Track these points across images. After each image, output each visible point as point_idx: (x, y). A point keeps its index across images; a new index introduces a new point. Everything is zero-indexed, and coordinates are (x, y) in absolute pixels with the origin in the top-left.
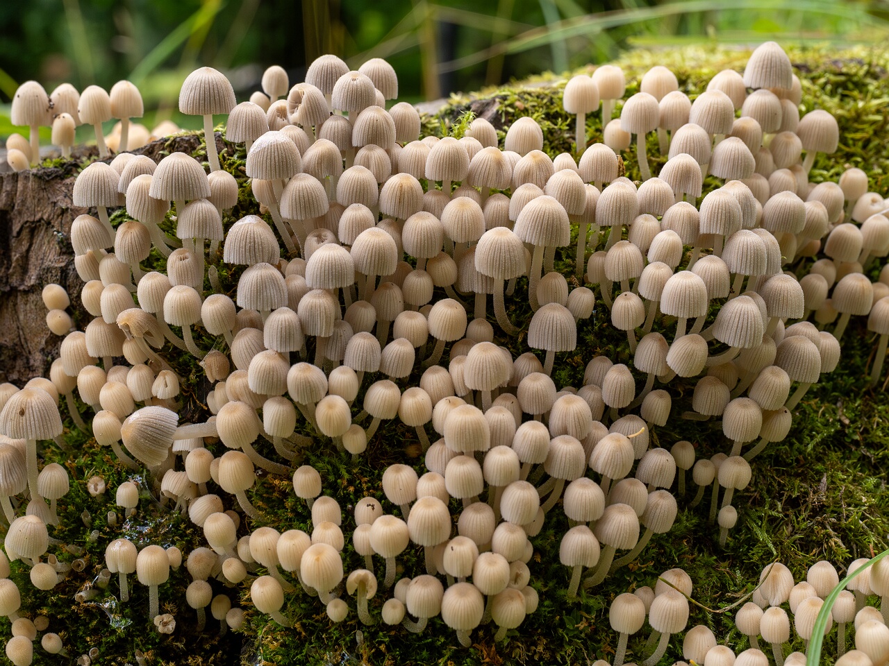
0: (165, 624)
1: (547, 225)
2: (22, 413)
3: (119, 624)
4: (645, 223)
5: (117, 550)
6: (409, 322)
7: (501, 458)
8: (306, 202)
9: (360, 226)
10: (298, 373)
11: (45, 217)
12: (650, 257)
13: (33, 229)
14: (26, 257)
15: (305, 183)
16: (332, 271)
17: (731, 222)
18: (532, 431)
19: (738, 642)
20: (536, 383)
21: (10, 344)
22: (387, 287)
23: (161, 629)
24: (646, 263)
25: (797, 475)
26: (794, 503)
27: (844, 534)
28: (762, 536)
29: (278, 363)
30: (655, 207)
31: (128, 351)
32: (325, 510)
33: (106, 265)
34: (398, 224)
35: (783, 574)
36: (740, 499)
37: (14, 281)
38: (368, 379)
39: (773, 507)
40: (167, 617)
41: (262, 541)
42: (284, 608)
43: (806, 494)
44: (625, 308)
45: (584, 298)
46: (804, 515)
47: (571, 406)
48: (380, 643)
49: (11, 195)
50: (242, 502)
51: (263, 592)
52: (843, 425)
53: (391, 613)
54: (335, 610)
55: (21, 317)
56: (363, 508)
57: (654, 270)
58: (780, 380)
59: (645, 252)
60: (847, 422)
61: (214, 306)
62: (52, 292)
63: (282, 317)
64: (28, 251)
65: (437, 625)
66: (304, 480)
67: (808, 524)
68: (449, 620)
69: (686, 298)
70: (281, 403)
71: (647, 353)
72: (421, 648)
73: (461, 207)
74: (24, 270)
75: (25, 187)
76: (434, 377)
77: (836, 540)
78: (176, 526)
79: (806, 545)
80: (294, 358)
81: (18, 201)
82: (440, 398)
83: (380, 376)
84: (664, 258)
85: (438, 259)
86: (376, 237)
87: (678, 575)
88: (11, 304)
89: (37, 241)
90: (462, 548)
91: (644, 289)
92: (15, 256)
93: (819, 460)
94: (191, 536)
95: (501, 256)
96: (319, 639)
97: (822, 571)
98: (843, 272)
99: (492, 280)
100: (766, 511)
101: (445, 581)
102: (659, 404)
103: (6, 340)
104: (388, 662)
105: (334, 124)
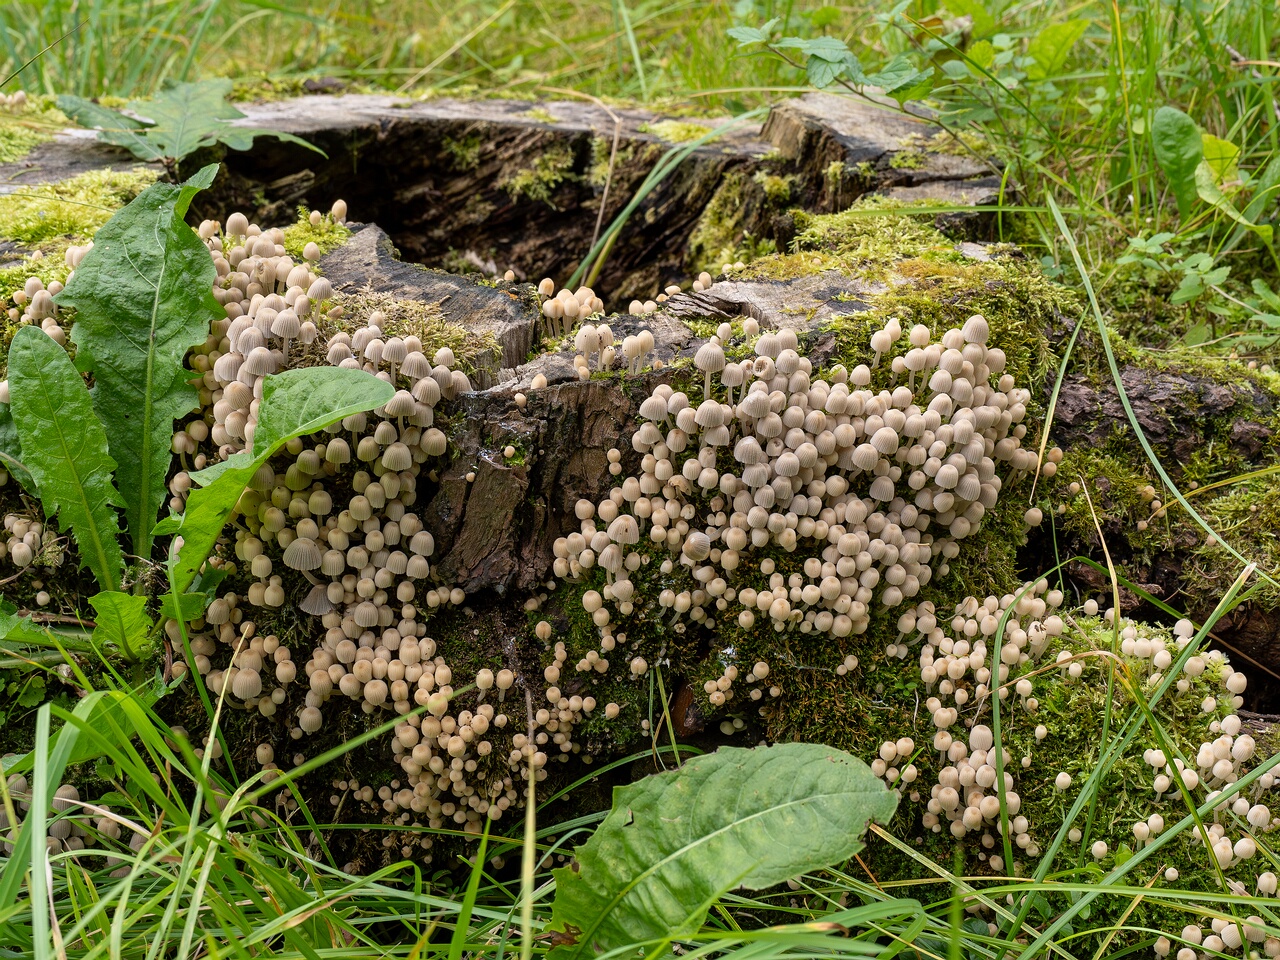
0: (680, 628)
1: (887, 442)
2: (626, 530)
3: (660, 629)
4: (929, 436)
5: (666, 596)
6: (819, 487)
7: (865, 558)
8: (773, 429)
9: (800, 442)
11: (606, 410)
12: (930, 454)
13: (597, 415)
14: (591, 429)
15: (773, 418)
18: (877, 544)
19: (955, 636)
20: (877, 517)
21: (578, 475)
23: (678, 631)
24: (928, 457)
27: (995, 575)
28: (959, 579)
30: (932, 427)
31: (667, 492)
32: (776, 580)
34: (816, 438)
35: (975, 603)
36: (952, 562)
37: (585, 442)
38: (802, 518)
39: (963, 562)
40: (681, 625)
41: (747, 596)
42: (753, 625)
43: (978, 556)
44: (917, 479)
45: (898, 472)
47: (891, 527)
48: (796, 640)
49: (586, 396)
50: (731, 574)
51: (745, 619)
52: (994, 515)
53: (805, 628)
54: (779, 627)
55: (585, 460)
56: (795, 580)
57: (933, 462)
58: (980, 508)
59: (928, 452)
61: (728, 481)
62: (615, 454)
64: (594, 427)
65: (828, 634)
66: (767, 566)
67: (979, 570)
68: (835, 632)
69: (947, 479)
70: (763, 531)
71: (923, 500)
72: (811, 640)
74: (590, 436)
76: (829, 515)
77: (991, 578)
80: (771, 511)
81: (590, 399)
82: (831, 525)
83: (807, 515)
84: (937, 455)
86: (808, 449)
87: (929, 604)
88: (580, 453)
89: (598, 421)
90: (845, 600)
91: (926, 469)
92: (586, 429)
95: (867, 458)
96: (767, 638)
97: (991, 601)
99: (860, 466)
100: (960, 565)
101: (835, 614)
102: (926, 522)
103: (576, 473)
104: (798, 649)
105: (780, 380)
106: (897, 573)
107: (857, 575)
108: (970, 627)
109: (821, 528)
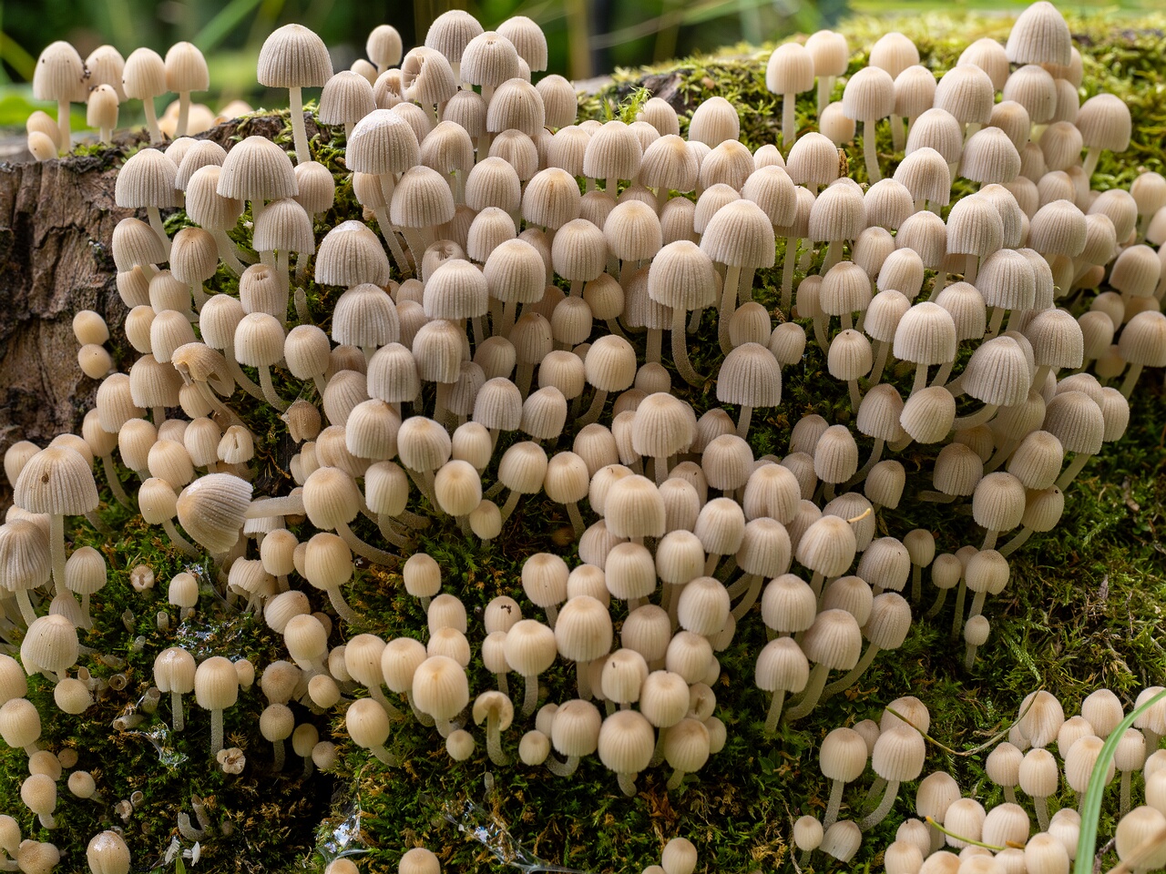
0: (232, 761)
1: (745, 239)
2: (46, 479)
3: (171, 760)
4: (874, 238)
5: (170, 663)
6: (560, 366)
7: (679, 547)
8: (424, 205)
9: (496, 238)
10: (413, 430)
11: (78, 222)
12: (881, 283)
13: (62, 237)
14: (51, 275)
15: (424, 178)
16: (459, 296)
17: (988, 238)
18: (721, 511)
19: (990, 795)
20: (728, 448)
21: (28, 390)
22: (531, 319)
23: (226, 768)
24: (875, 292)
25: (1069, 577)
26: (1064, 614)
27: (1130, 655)
28: (1022, 656)
29: (386, 417)
30: (889, 218)
31: (186, 399)
32: (445, 613)
33: (158, 286)
34: (546, 235)
35: (1051, 706)
36: (993, 607)
37: (36, 306)
38: (504, 441)
39: (1037, 618)
40: (234, 752)
41: (361, 653)
42: (389, 743)
43: (1080, 601)
44: (846, 352)
45: (792, 337)
46: (1078, 629)
47: (773, 479)
48: (516, 789)
49: (33, 192)
50: (336, 601)
51: (362, 720)
52: (1130, 511)
53: (531, 750)
54: (458, 745)
55: (45, 354)
56: (496, 611)
57: (887, 301)
58: (1049, 449)
59: (874, 277)
60: (1136, 507)
61: (300, 342)
62: (87, 321)
63: (393, 355)
64: (54, 266)
65: (592, 766)
66: (419, 573)
67: (1083, 641)
68: (609, 759)
69: (928, 338)
70: (389, 470)
71: (875, 411)
72: (569, 797)
73: (632, 214)
74: (49, 292)
75: (52, 182)
76: (592, 439)
77: (1119, 664)
78: (248, 632)
79: (1079, 669)
80: (406, 411)
81: (42, 200)
82: (600, 467)
83: (521, 436)
84: (899, 285)
85: (598, 282)
86: (518, 252)
87: (912, 705)
88: (31, 337)
89: (66, 254)
90: (627, 664)
91: (871, 325)
92: (37, 274)
93: (1098, 557)
94: (268, 646)
95: (682, 280)
96: (435, 782)
97: (1102, 703)
98: (1133, 310)
99: (671, 310)
100: (1027, 623)
101: (604, 709)
102: (889, 480)
103: (24, 385)
104: (525, 815)
105: (462, 102)
106: (786, 597)
107: (662, 596)
108: (1034, 770)
109: (564, 471)
